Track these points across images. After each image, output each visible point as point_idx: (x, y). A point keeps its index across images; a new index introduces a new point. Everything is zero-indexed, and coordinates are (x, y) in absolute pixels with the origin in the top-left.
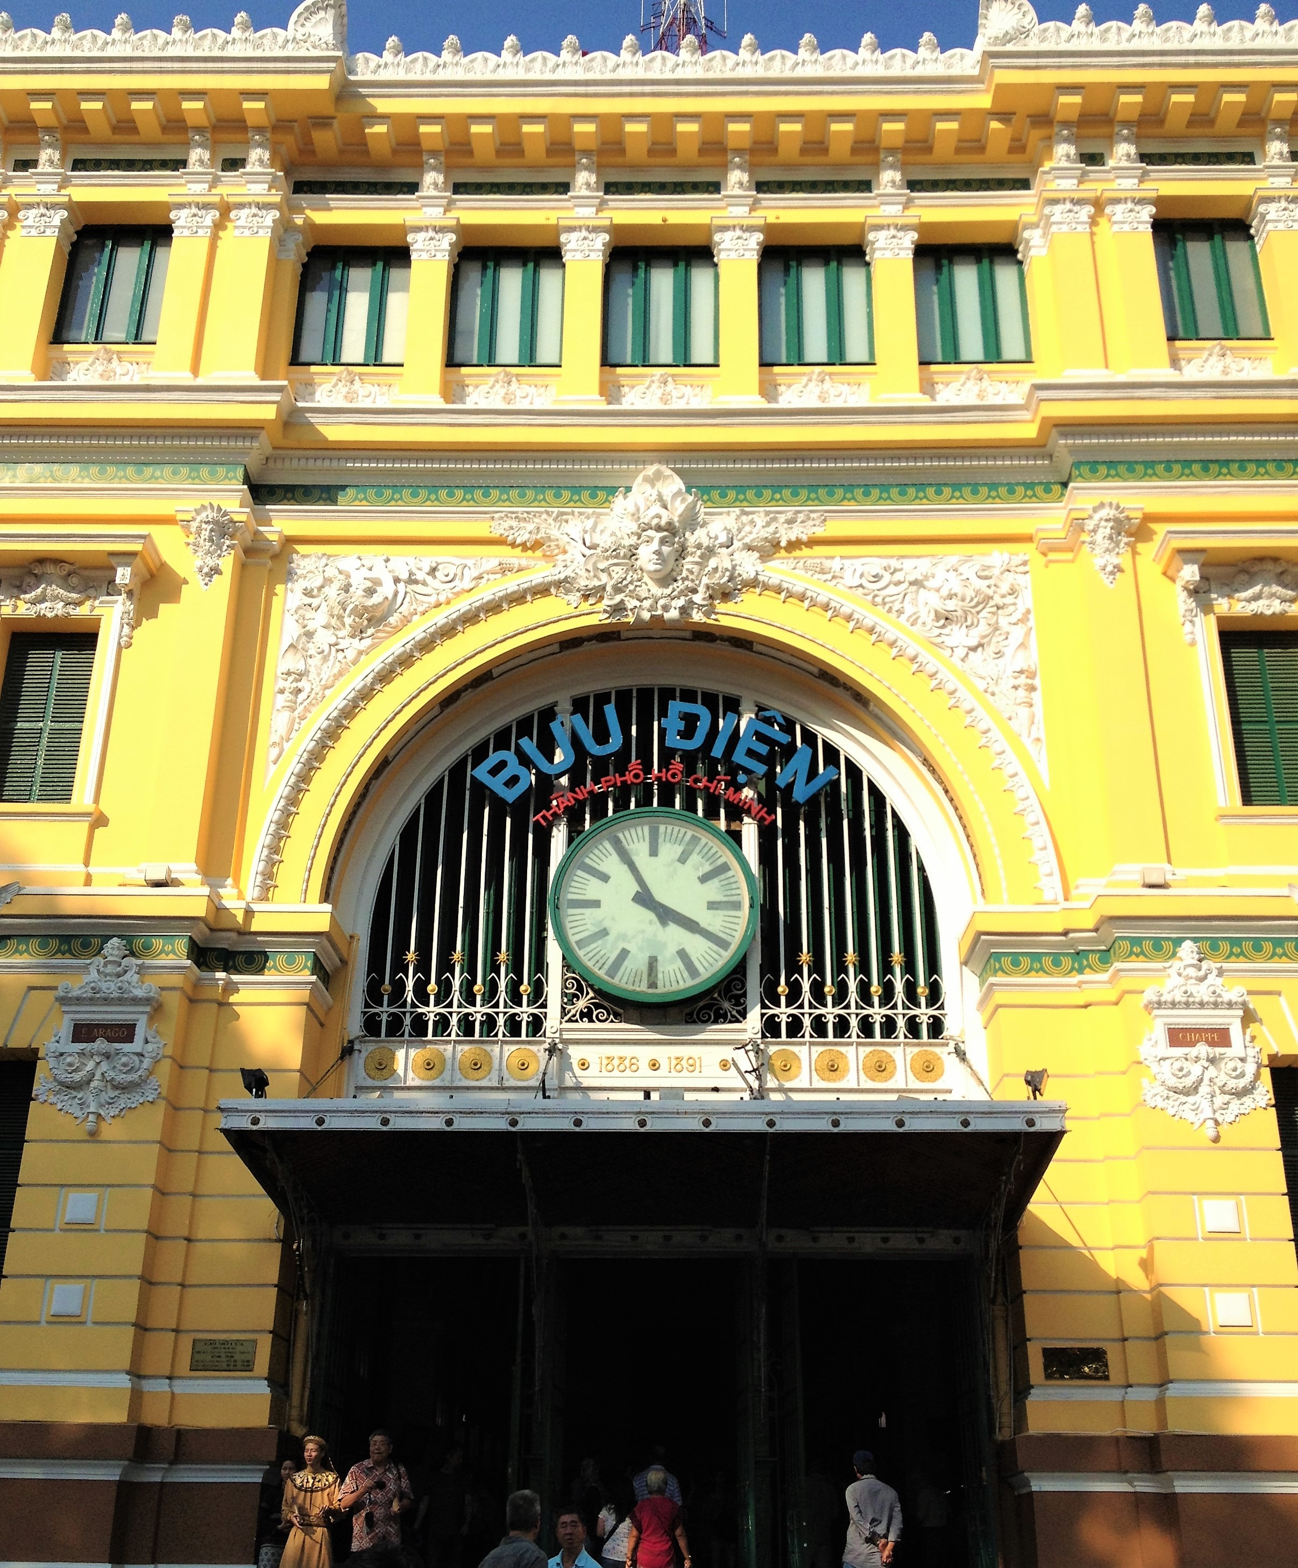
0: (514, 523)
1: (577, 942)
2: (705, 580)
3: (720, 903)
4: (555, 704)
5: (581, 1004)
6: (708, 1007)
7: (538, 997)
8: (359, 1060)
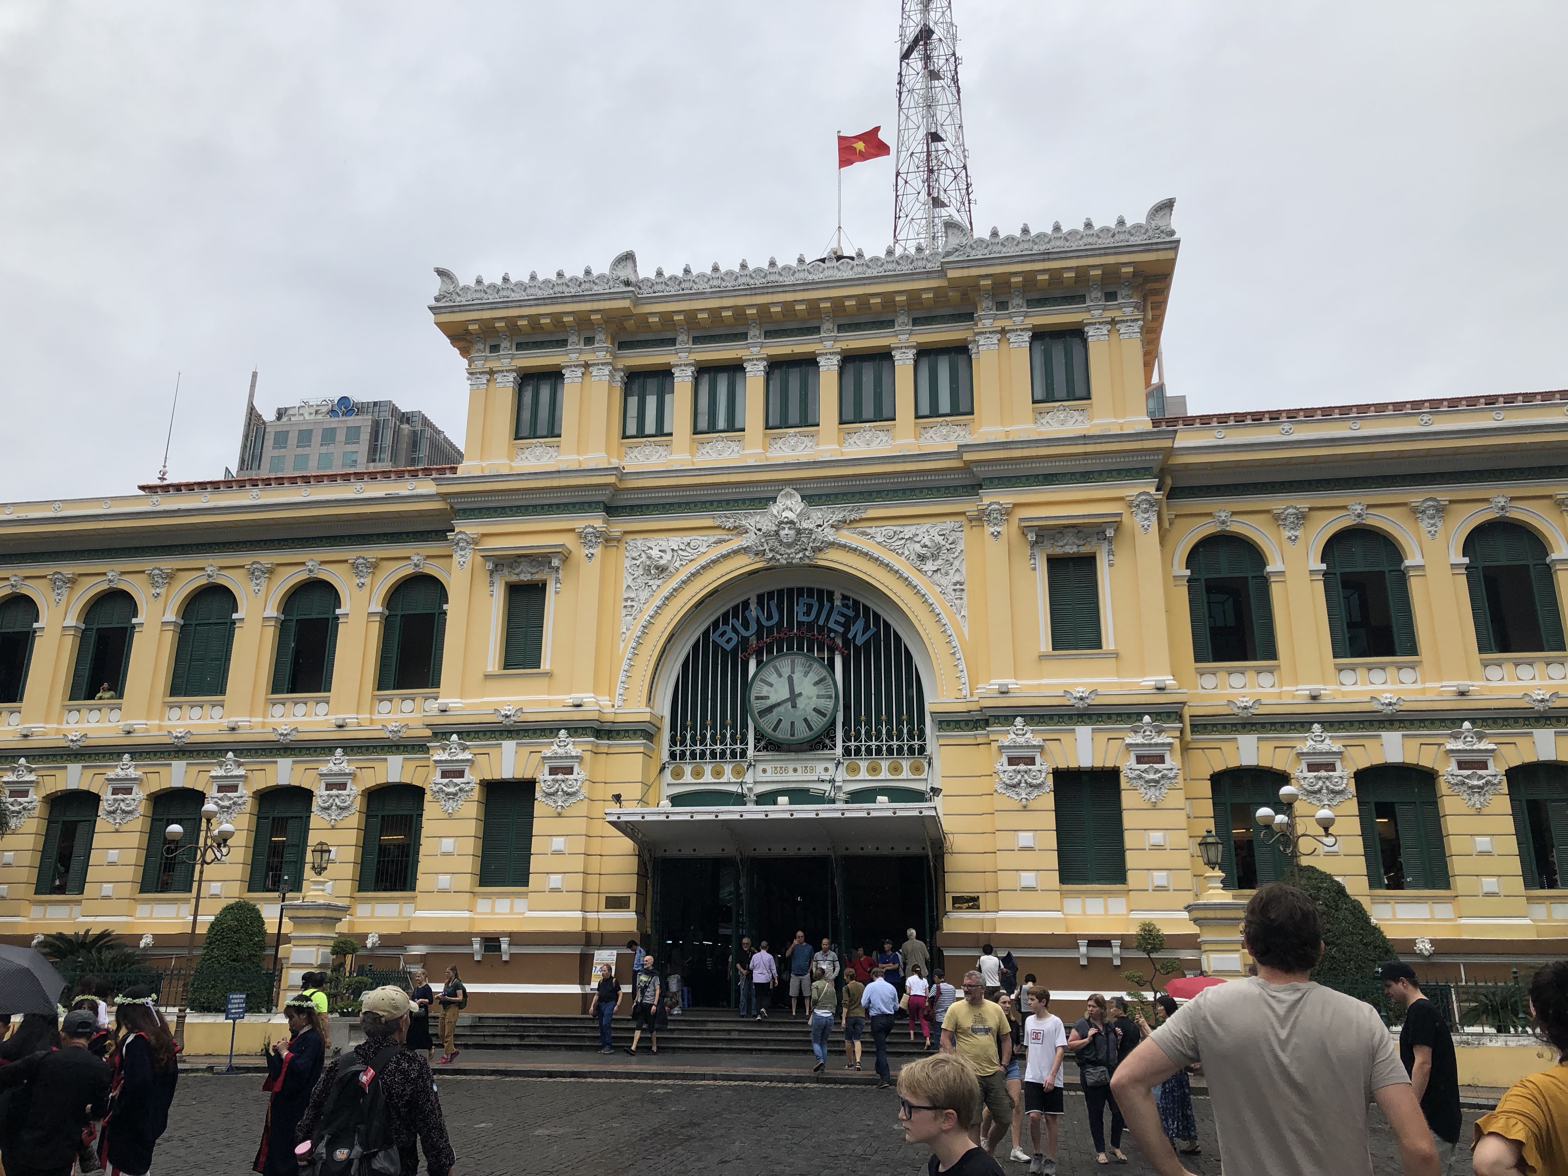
0: (724, 519)
2: (811, 544)
3: (822, 696)
4: (749, 599)
5: (763, 743)
6: (820, 743)
7: (744, 741)
8: (668, 772)
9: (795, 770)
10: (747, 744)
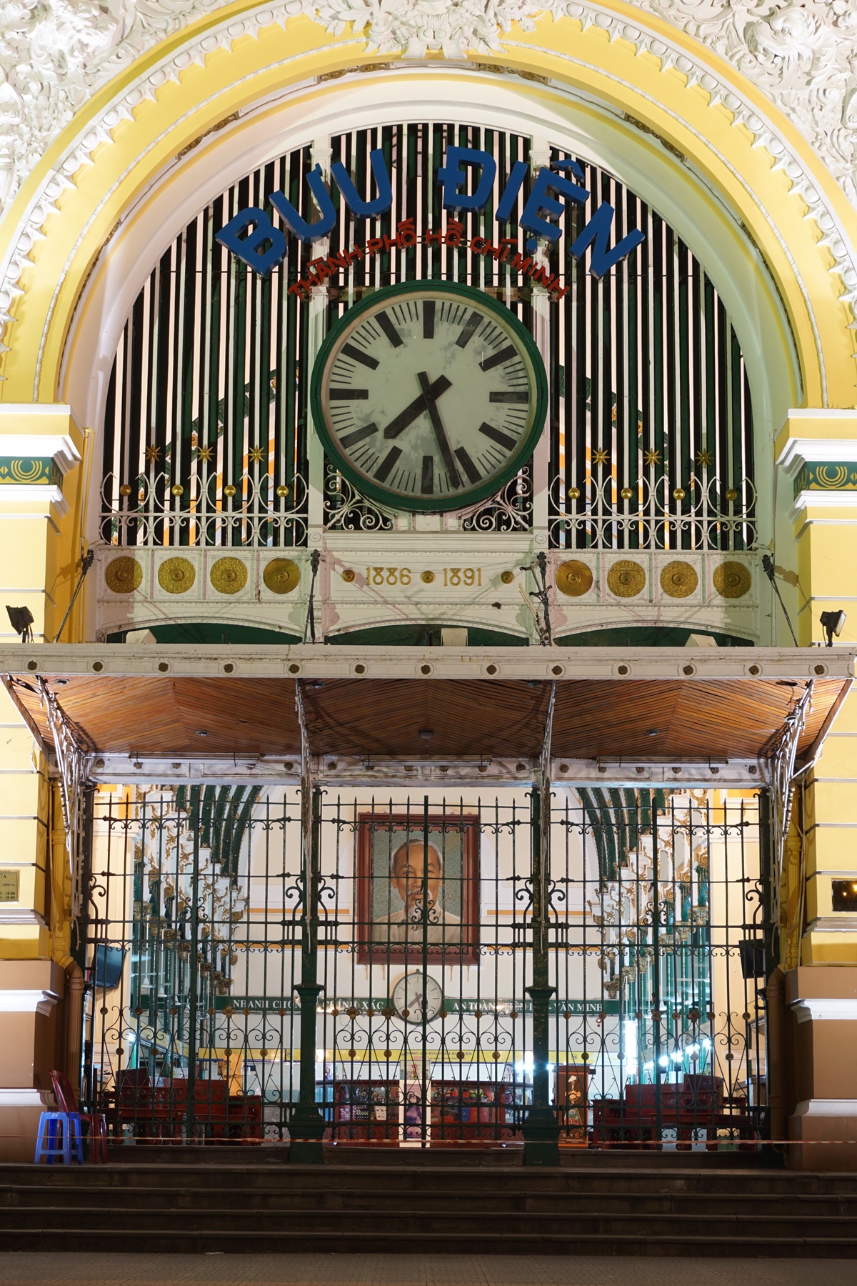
1: (342, 440)
3: (503, 394)
4: (312, 144)
6: (489, 512)
7: (297, 500)
8: (98, 572)
9: (428, 577)
10: (305, 510)
